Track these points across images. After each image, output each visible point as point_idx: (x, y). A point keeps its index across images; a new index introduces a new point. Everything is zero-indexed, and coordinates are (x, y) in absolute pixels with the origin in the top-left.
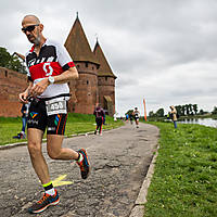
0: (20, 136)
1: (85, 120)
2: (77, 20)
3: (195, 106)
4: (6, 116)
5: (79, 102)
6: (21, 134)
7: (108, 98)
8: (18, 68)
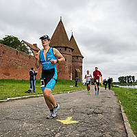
0: (29, 91)
3: (133, 77)
4: (16, 79)
7: (78, 70)
8: (24, 49)
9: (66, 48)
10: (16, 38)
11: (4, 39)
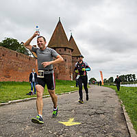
3: (134, 75)
5: (60, 72)
6: (31, 92)
8: (23, 51)
9: (65, 48)
11: (4, 41)
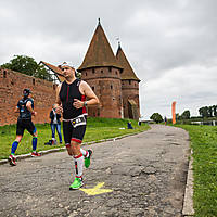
0: (51, 143)
1: (110, 125)
2: (99, 26)
5: (103, 106)
7: (132, 102)
8: (44, 76)
9: (110, 68)
10: (30, 59)
11: (13, 61)
